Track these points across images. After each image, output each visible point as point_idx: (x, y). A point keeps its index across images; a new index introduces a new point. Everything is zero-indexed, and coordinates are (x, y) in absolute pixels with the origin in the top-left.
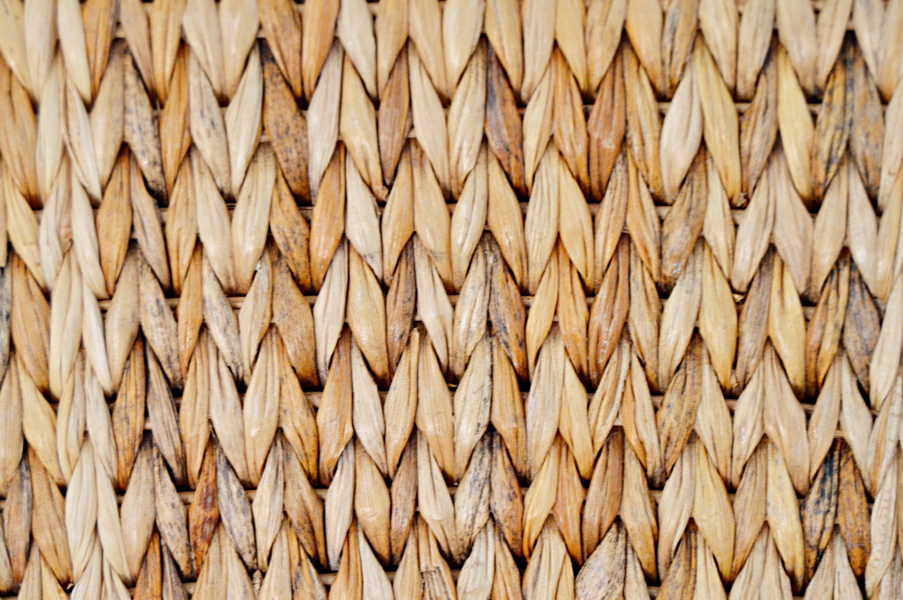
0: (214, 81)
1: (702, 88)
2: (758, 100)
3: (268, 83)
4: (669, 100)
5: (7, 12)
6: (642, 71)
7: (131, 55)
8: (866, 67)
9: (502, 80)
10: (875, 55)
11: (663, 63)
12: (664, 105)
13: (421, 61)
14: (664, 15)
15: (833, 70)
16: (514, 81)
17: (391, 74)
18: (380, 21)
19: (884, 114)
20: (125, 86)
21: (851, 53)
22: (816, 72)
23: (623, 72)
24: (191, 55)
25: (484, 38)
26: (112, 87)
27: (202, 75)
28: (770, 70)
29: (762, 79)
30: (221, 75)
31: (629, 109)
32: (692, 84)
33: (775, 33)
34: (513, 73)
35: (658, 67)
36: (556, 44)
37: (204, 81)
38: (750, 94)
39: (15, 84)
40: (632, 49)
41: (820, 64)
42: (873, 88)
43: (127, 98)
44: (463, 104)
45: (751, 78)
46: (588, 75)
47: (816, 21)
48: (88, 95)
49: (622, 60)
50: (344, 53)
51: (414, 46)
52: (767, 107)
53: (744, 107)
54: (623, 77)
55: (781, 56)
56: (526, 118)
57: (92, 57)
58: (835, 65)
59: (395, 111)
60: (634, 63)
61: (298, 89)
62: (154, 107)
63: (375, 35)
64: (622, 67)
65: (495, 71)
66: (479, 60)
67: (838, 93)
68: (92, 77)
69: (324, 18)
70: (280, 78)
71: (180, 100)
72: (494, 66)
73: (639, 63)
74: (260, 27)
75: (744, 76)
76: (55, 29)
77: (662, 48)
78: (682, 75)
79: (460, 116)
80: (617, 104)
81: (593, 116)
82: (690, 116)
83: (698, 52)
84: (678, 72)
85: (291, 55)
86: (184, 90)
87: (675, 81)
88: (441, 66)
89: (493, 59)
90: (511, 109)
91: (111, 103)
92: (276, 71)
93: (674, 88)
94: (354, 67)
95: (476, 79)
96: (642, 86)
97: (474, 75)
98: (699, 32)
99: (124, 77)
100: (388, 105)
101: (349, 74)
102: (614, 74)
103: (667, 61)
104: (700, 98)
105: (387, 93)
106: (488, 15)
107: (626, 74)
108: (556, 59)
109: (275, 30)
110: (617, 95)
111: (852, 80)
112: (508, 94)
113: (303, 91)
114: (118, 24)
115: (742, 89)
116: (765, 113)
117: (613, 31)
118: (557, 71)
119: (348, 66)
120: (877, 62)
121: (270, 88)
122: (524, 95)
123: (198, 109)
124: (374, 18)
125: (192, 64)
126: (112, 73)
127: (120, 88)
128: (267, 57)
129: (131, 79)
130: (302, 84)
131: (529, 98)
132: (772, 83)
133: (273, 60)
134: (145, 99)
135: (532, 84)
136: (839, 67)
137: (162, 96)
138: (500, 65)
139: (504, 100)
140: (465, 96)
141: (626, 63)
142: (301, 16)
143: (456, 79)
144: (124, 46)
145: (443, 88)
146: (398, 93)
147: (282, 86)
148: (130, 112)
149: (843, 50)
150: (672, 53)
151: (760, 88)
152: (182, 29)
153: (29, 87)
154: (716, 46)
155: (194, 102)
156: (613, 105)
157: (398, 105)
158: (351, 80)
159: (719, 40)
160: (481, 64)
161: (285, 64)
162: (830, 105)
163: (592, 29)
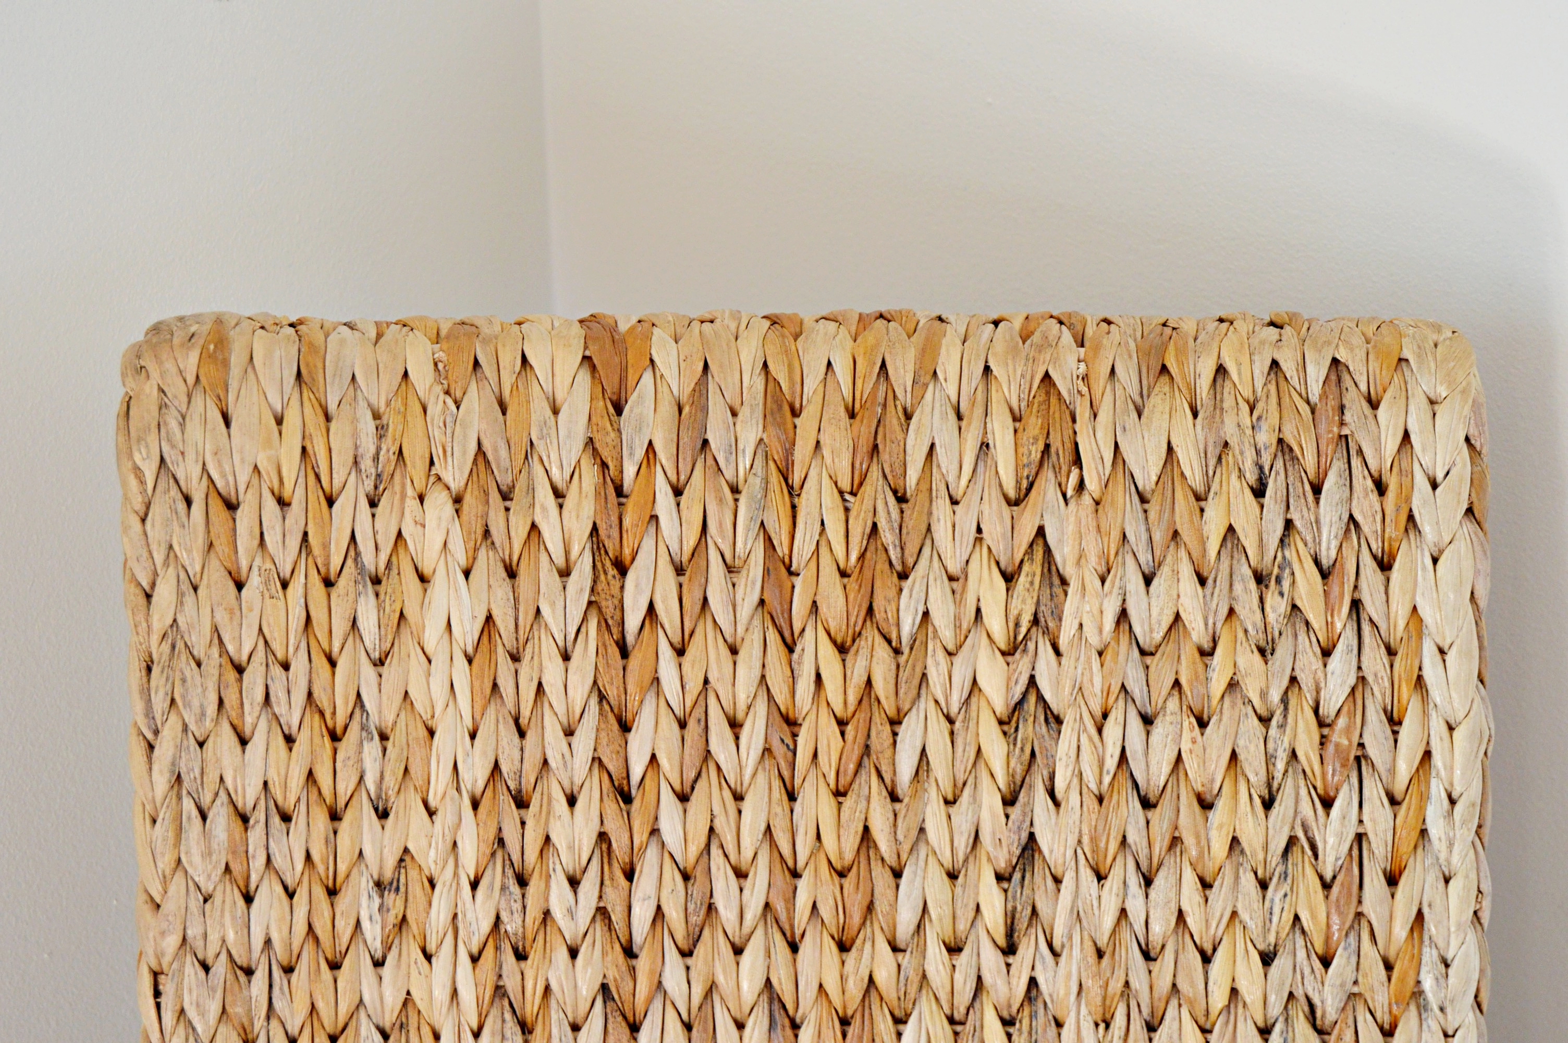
0: (569, 1015)
1: (928, 1018)
2: (969, 1026)
3: (609, 1016)
4: (905, 1022)
5: (420, 974)
6: (884, 1005)
7: (508, 998)
8: (1045, 1004)
9: (782, 1012)
10: (1051, 996)
11: (899, 999)
12: (901, 1027)
13: (722, 998)
14: (899, 966)
15: (1022, 1005)
16: (791, 1012)
17: (700, 1008)
18: (693, 973)
19: (1059, 1035)
20: (504, 1021)
21: (1034, 993)
22: (1010, 1006)
23: (870, 1005)
24: (552, 996)
25: (768, 981)
26: (494, 1022)
27: (561, 1010)
28: (977, 1005)
29: (971, 1011)
30: (575, 1010)
31: (875, 1031)
32: (920, 1013)
33: (979, 978)
34: (790, 1007)
35: (895, 1003)
36: (821, 986)
37: (562, 1015)
38: (963, 1020)
39: (422, 1021)
40: (877, 989)
41: (1012, 1002)
42: (1051, 1018)
43: (505, 1030)
44: (753, 1030)
45: (963, 1010)
46: (845, 1008)
47: (1008, 972)
48: (475, 1026)
49: (869, 997)
50: (665, 992)
51: (717, 987)
52: (975, 1031)
53: (959, 1028)
54: (870, 1009)
55: (985, 994)
56: (799, 1038)
57: (480, 1002)
58: (1023, 1001)
59: (704, 1035)
60: (878, 999)
61: (631, 1019)
62: (523, 1033)
63: (689, 982)
64: (870, 1002)
65: (776, 1006)
66: (765, 997)
67: (1026, 1022)
68: (480, 1015)
69: (652, 972)
70: (618, 1013)
71: (544, 1029)
72: (776, 1002)
73: (882, 999)
74: (605, 976)
75: (958, 1009)
76: (454, 982)
77: (898, 990)
78: (913, 1008)
79: (751, 1038)
80: (866, 1029)
81: (849, 1036)
82: (919, 1037)
83: (924, 992)
84: (911, 1006)
85: (627, 997)
86: (547, 1023)
87: (909, 1012)
88: (737, 1002)
89: (775, 996)
90: (789, 1032)
91: (493, 1034)
92: (615, 1008)
93: (908, 1015)
94: (673, 1004)
95: (763, 1012)
96: (884, 1016)
97: (761, 1009)
98: (924, 976)
99: (503, 1013)
100: (698, 1031)
101: (669, 1008)
102: (864, 1006)
103: (902, 998)
104: (926, 1025)
105: (697, 1022)
106: (771, 967)
107: (873, 1007)
108: (821, 997)
109: (615, 980)
110: (866, 1023)
111: (1036, 1012)
112: (787, 1022)
113: (634, 1020)
114: (500, 976)
115: (957, 1017)
116: (973, 1035)
117: (862, 979)
118: (822, 1004)
119: (668, 1003)
120: (1052, 1001)
121: (610, 1020)
122: (798, 1020)
123: (558, 1036)
124: (688, 968)
125: (553, 1003)
126: (495, 1012)
127: (500, 1022)
128: (608, 998)
129: (508, 1016)
130: (634, 1015)
131: (802, 1023)
132: (978, 1013)
133: (613, 999)
134: (518, 1029)
135: (804, 1014)
136: (1026, 1003)
137: (530, 1026)
138: (780, 1000)
139: (783, 1027)
140: (755, 1024)
141: (872, 999)
142: (634, 968)
143: (748, 1011)
144: (503, 990)
145: (738, 1017)
146: (706, 1022)
147: (620, 1019)
148: (507, 1039)
149: (1029, 990)
150: (905, 993)
151: (970, 1017)
152: (547, 980)
153: (432, 1023)
154: (937, 989)
155: (555, 1031)
156: (863, 1029)
157: (705, 1030)
158: (671, 1015)
159: (939, 984)
160: (766, 999)
161: (622, 1003)
162: (1020, 1030)
163: (847, 977)
